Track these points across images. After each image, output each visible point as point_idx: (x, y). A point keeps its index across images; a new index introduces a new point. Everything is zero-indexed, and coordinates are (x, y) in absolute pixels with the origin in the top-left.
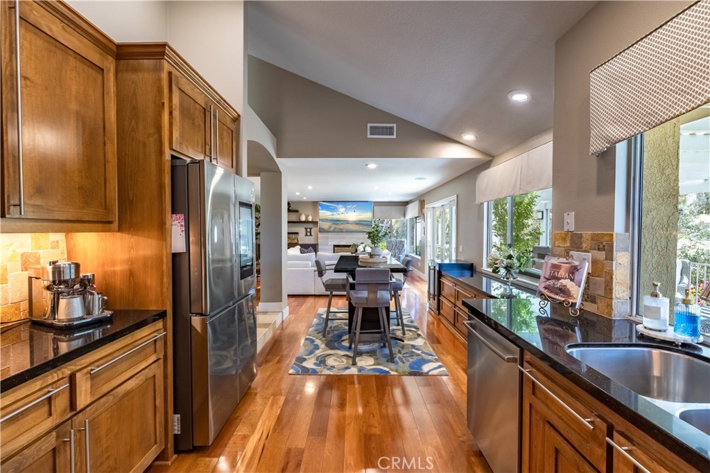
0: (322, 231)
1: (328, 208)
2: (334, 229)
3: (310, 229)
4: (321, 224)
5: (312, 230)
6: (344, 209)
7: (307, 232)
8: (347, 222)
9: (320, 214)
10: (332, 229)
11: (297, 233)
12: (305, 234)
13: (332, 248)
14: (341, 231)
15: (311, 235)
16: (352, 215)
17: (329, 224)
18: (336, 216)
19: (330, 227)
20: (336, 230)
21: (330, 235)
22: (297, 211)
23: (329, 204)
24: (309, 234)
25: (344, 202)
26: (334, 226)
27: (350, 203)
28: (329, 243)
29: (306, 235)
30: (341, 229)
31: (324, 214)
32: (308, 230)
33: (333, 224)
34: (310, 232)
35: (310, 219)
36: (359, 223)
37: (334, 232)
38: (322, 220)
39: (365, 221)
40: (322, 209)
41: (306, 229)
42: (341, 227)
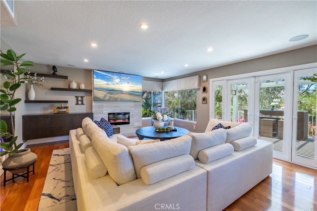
0: (97, 99)
1: (103, 78)
2: (110, 98)
3: (82, 97)
4: (96, 93)
5: (84, 99)
6: (119, 80)
7: (77, 100)
8: (121, 92)
9: (95, 83)
10: (107, 98)
11: (66, 102)
12: (75, 102)
13: (108, 116)
14: (116, 100)
15: (82, 104)
16: (126, 86)
17: (104, 93)
18: (111, 86)
19: (105, 96)
20: (111, 99)
21: (104, 104)
22: (66, 78)
23: (104, 74)
24: (80, 103)
25: (120, 74)
26: (109, 95)
27: (125, 75)
28: (104, 112)
29: (77, 104)
30: (116, 98)
31: (98, 82)
32: (80, 99)
33: (108, 93)
34: (82, 101)
35: (83, 87)
36: (132, 93)
37: (109, 100)
38: (97, 89)
39: (137, 92)
40: (97, 78)
41: (77, 97)
42: (116, 96)
